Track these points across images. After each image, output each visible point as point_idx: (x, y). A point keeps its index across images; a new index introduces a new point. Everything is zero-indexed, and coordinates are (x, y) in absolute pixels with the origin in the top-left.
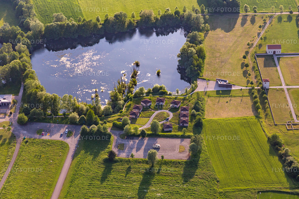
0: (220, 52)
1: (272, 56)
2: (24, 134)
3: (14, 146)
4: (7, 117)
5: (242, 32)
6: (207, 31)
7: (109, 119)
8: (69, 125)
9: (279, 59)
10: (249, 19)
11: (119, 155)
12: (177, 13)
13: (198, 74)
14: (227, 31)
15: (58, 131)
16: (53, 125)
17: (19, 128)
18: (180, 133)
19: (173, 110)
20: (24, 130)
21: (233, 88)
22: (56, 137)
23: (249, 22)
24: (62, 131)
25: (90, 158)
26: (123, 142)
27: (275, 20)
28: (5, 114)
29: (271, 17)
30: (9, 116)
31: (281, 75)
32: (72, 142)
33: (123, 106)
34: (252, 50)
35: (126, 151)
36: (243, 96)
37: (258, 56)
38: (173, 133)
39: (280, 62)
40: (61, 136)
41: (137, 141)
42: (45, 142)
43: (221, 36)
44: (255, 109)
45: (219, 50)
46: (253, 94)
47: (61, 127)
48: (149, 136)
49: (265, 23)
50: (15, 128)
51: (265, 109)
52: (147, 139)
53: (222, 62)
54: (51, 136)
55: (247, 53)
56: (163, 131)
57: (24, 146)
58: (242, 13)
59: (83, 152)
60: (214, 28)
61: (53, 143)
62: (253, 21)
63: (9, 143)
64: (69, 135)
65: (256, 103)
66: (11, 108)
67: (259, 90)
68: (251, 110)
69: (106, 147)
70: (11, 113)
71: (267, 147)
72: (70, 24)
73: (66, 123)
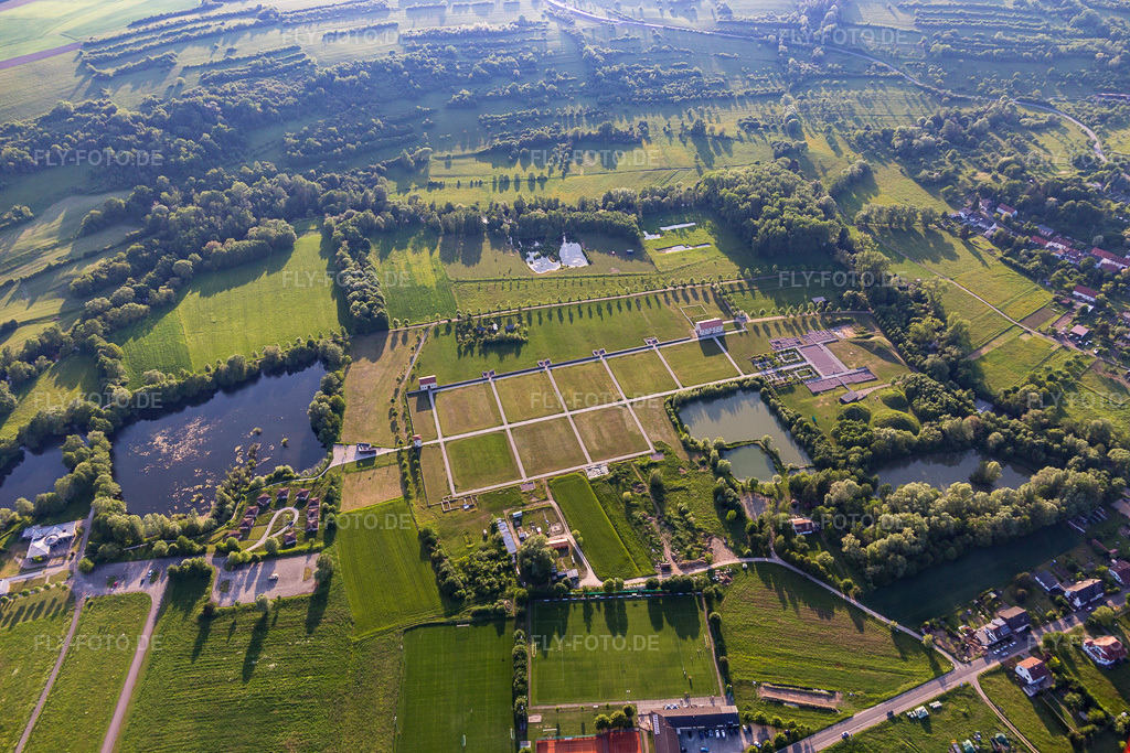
0: (363, 396)
1: (426, 392)
2: (89, 591)
3: (71, 617)
4: (67, 561)
5: (392, 359)
6: (349, 363)
7: (213, 538)
8: (156, 561)
9: (434, 395)
10: (400, 336)
11: (220, 602)
12: (310, 343)
13: (335, 438)
14: (374, 361)
15: (138, 575)
16: (132, 564)
17: (82, 580)
18: (306, 547)
19: (300, 505)
20: (89, 582)
21: (378, 454)
22: (135, 586)
23: (400, 342)
24: (143, 575)
25: (180, 616)
26: (228, 578)
27: (431, 334)
28: (65, 557)
29: (426, 330)
30: (71, 559)
31: (437, 421)
32: (157, 591)
33: (233, 510)
34: (402, 386)
35: (231, 592)
36: (390, 464)
37: (410, 395)
38: (297, 548)
39: (437, 400)
40: (142, 582)
41: (248, 571)
42: (118, 598)
43: (366, 369)
44: (405, 485)
45: (363, 392)
46: (403, 459)
47: (143, 566)
48: (264, 558)
49: (419, 340)
50: (77, 580)
51: (416, 481)
52: (261, 563)
53: (366, 412)
54: (126, 586)
55: (397, 391)
56: (284, 546)
57: (85, 613)
58: (392, 329)
59: (171, 607)
60: (357, 359)
61: (129, 599)
62: (405, 340)
63: (65, 612)
64: (153, 579)
65: (405, 475)
66: (74, 544)
67: (409, 451)
68: (399, 486)
69: (204, 592)
70: (73, 554)
71: (417, 547)
72: (167, 385)
73: (152, 558)
